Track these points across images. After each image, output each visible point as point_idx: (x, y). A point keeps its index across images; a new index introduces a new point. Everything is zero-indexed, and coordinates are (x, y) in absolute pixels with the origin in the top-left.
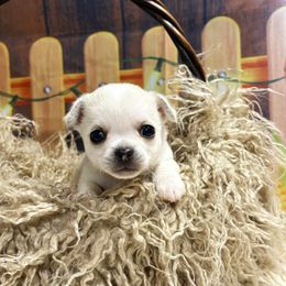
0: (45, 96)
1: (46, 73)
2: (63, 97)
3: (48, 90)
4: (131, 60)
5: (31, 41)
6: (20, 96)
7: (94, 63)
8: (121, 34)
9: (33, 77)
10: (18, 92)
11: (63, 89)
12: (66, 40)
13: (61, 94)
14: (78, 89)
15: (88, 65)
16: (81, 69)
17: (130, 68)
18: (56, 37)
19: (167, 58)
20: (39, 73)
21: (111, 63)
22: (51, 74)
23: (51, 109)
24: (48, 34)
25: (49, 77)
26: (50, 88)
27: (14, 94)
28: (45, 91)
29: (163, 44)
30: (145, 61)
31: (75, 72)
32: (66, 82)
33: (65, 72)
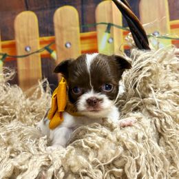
0: (26, 53)
1: (26, 37)
2: (39, 54)
3: (28, 49)
4: (88, 25)
5: (15, 14)
6: (8, 54)
7: (61, 29)
8: (80, 7)
9: (17, 40)
10: (7, 51)
11: (39, 48)
12: (40, 13)
13: (38, 52)
14: (50, 48)
15: (56, 30)
16: (52, 33)
17: (88, 31)
18: (33, 11)
19: (114, 23)
20: (21, 36)
21: (73, 28)
22: (30, 37)
23: (31, 62)
24: (27, 9)
25: (29, 39)
26: (30, 48)
27: (4, 53)
28: (26, 50)
29: (111, 13)
30: (98, 26)
31: (48, 36)
32: (41, 43)
33: (40, 36)
